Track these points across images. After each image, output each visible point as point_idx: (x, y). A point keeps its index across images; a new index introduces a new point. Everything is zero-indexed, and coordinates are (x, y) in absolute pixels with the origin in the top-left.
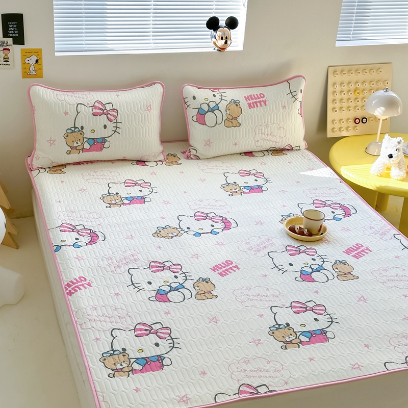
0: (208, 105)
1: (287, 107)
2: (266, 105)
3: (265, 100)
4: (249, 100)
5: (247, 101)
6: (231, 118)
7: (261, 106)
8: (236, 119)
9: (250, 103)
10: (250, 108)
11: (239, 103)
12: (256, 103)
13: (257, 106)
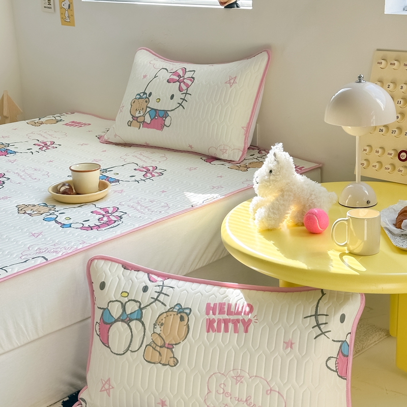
0: (124, 306)
1: (296, 347)
2: (246, 331)
3: (250, 320)
4: (214, 314)
5: (208, 313)
6: (159, 342)
7: (236, 331)
8: (170, 347)
9: (213, 321)
10: (208, 331)
11: (188, 315)
12: (226, 322)
13: (226, 330)
